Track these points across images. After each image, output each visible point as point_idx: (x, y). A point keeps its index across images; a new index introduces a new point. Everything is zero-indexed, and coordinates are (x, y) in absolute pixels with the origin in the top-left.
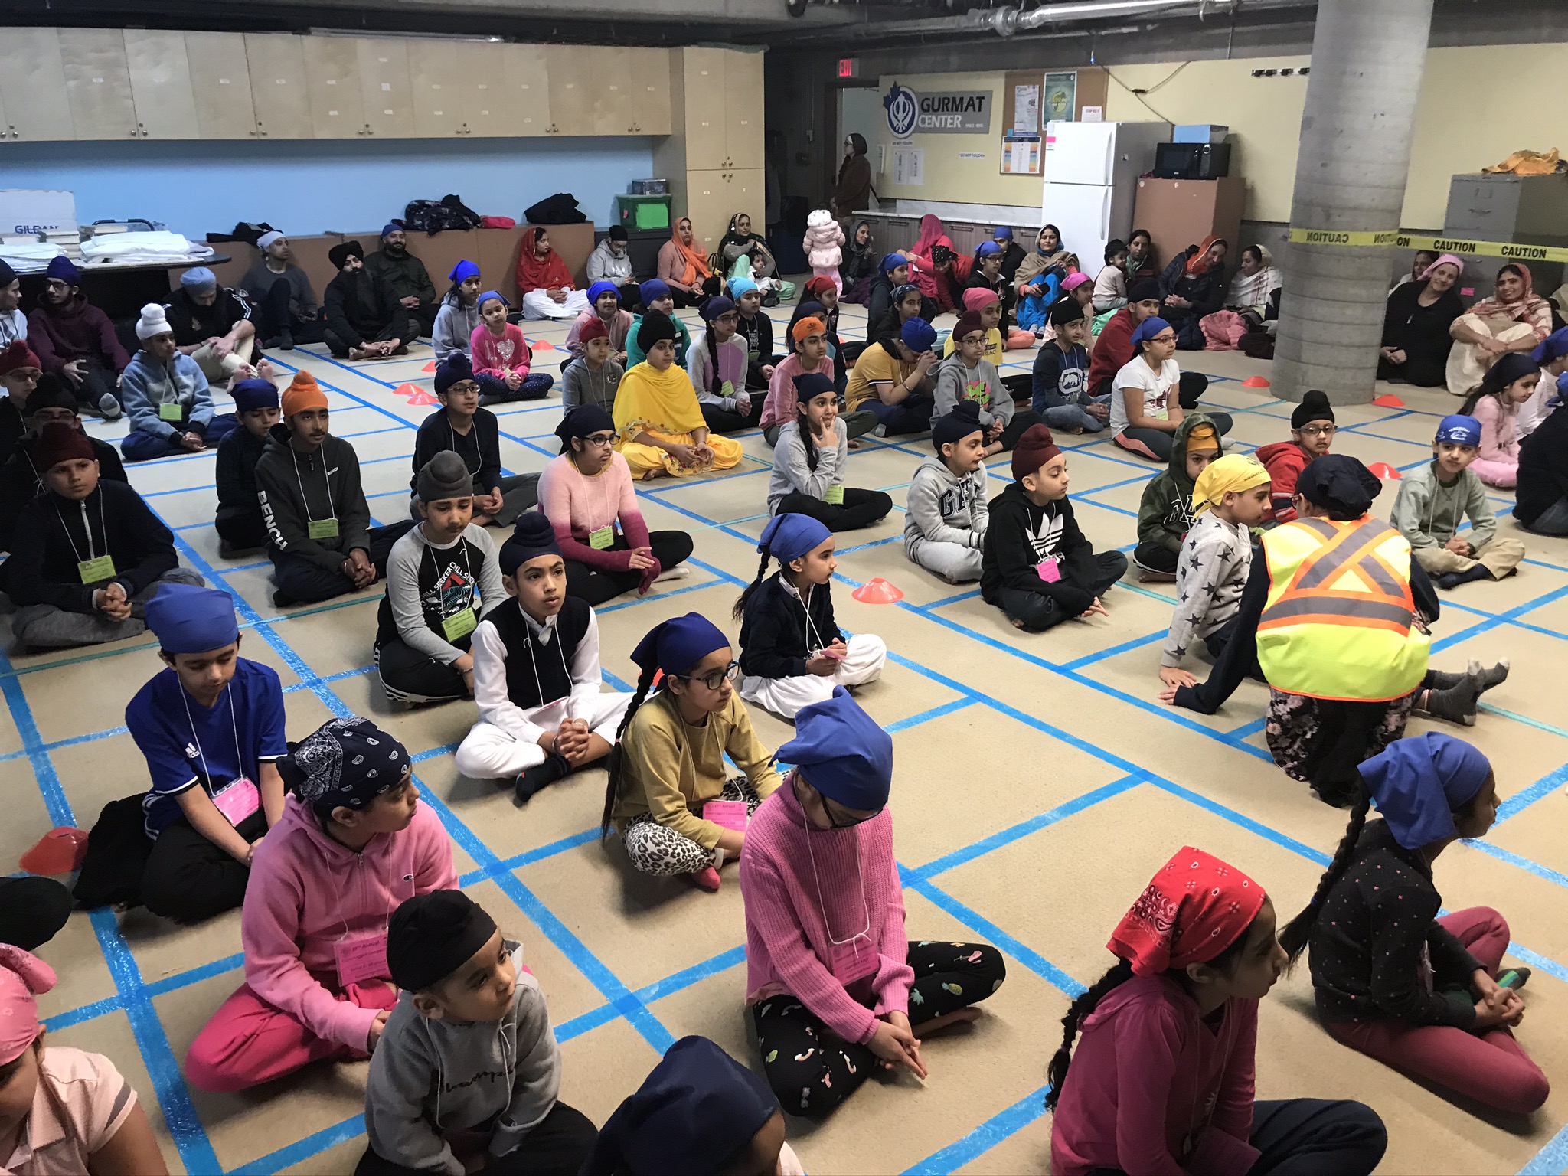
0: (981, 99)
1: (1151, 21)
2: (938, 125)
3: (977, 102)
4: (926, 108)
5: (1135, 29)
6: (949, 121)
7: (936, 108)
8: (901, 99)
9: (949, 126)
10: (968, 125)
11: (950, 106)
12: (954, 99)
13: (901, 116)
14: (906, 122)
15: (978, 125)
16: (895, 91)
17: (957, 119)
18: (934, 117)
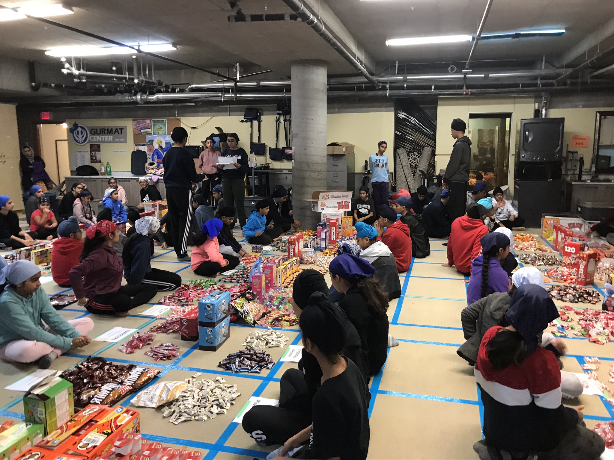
0: (121, 129)
1: (200, 102)
2: (100, 140)
3: (119, 131)
4: (93, 133)
5: (193, 104)
6: (106, 138)
7: (98, 133)
8: (79, 129)
9: (106, 140)
10: (116, 140)
11: (106, 132)
12: (108, 129)
13: (80, 136)
14: (84, 138)
15: (121, 140)
16: (76, 126)
17: (110, 137)
18: (98, 137)
